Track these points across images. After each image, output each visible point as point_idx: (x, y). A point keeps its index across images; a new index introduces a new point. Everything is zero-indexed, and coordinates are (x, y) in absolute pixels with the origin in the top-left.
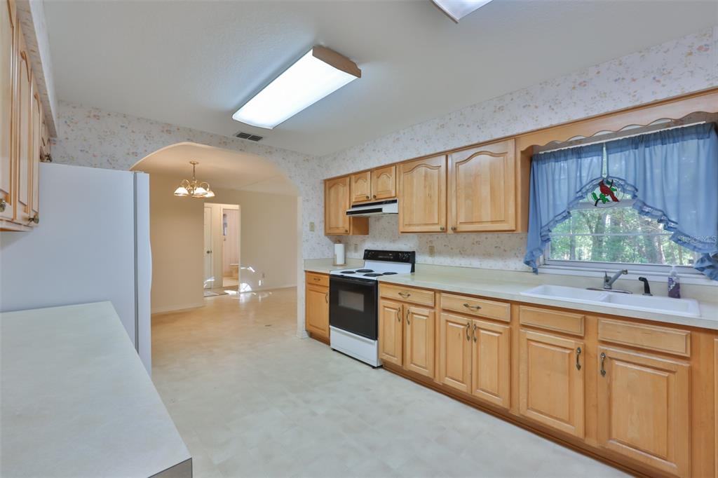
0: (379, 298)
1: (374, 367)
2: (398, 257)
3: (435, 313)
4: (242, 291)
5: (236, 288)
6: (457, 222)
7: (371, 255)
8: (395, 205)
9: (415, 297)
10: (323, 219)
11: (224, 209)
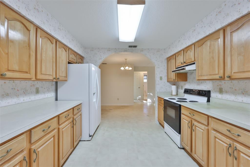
0: (181, 114)
1: (179, 147)
2: (201, 93)
3: (208, 129)
4: (148, 101)
5: (146, 100)
6: (231, 72)
7: (187, 91)
8: (194, 65)
9: (197, 117)
10: (166, 75)
11: (144, 74)
